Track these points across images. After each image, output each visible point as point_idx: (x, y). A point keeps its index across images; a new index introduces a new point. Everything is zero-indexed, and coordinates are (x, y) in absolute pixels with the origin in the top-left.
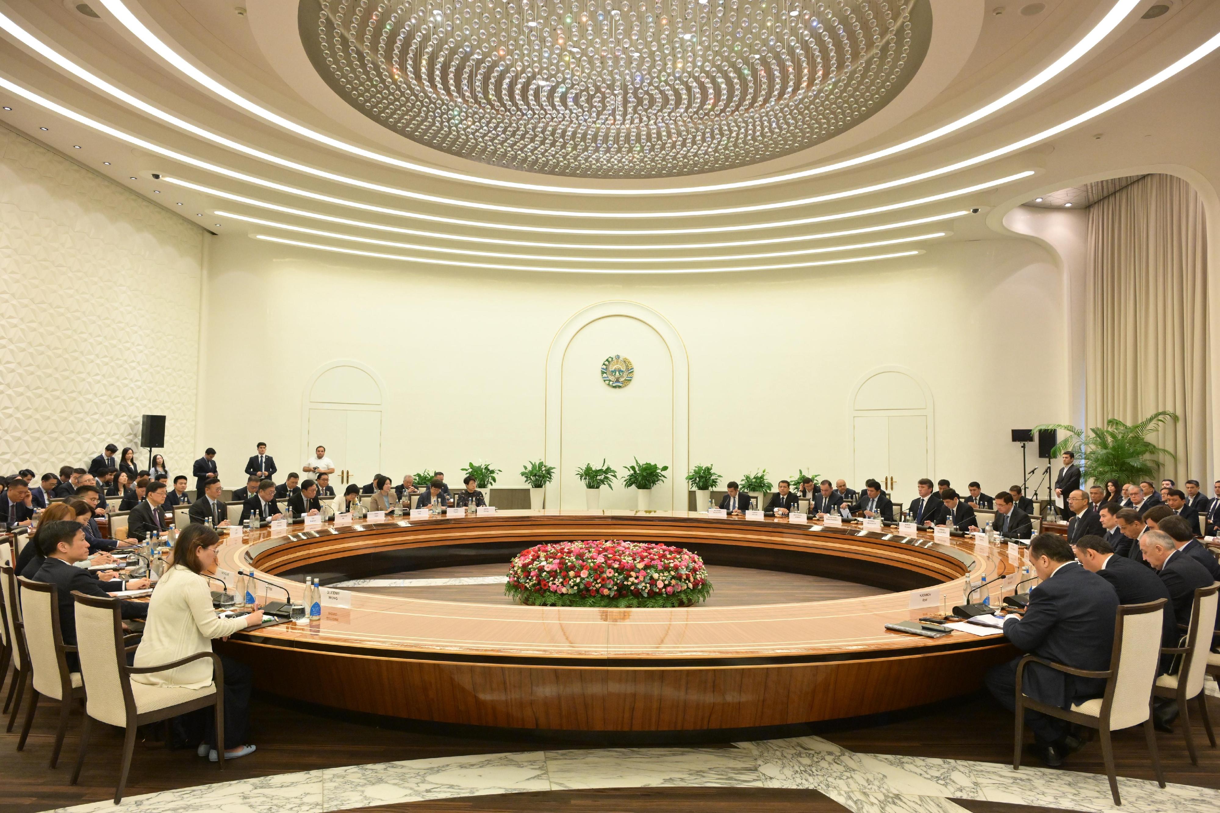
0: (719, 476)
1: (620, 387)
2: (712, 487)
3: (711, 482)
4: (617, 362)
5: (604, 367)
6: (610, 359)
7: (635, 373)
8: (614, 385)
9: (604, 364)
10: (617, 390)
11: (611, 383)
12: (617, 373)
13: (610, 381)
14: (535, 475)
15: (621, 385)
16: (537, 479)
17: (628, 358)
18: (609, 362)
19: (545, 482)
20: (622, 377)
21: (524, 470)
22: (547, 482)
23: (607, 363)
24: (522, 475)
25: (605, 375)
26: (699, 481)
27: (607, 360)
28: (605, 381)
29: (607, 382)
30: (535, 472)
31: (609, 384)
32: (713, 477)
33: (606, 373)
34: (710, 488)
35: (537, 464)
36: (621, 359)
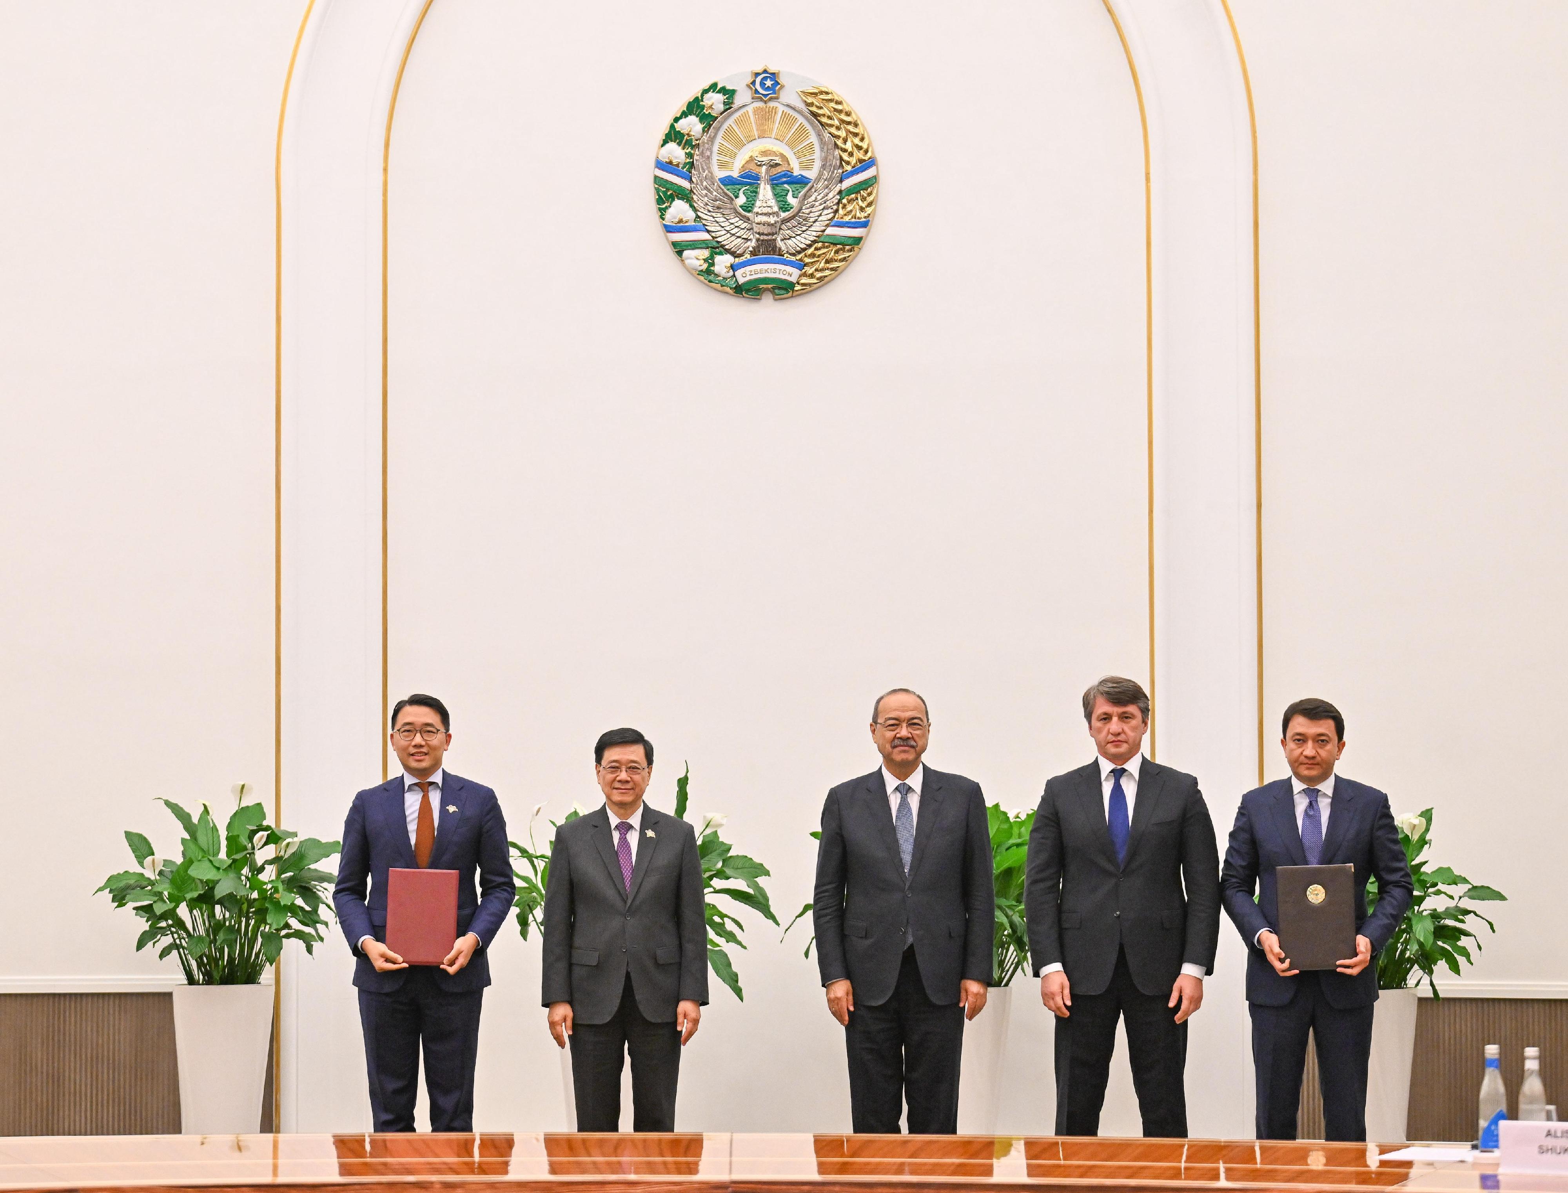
0: (1482, 892)
1: (783, 289)
2: (1428, 968)
3: (1422, 930)
4: (766, 117)
5: (676, 153)
6: (715, 101)
7: (885, 192)
8: (744, 276)
9: (673, 136)
10: (766, 308)
11: (723, 262)
12: (765, 191)
13: (717, 248)
14: (206, 899)
15: (790, 273)
16: (216, 927)
17: (838, 90)
18: (708, 120)
19: (274, 941)
20: (798, 219)
21: (128, 863)
22: (292, 947)
23: (692, 125)
24: (120, 899)
25: (679, 210)
27: (694, 107)
28: (679, 249)
29: (695, 258)
30: (202, 872)
32: (1432, 903)
33: (686, 196)
34: (1415, 974)
35: (221, 821)
36: (790, 95)
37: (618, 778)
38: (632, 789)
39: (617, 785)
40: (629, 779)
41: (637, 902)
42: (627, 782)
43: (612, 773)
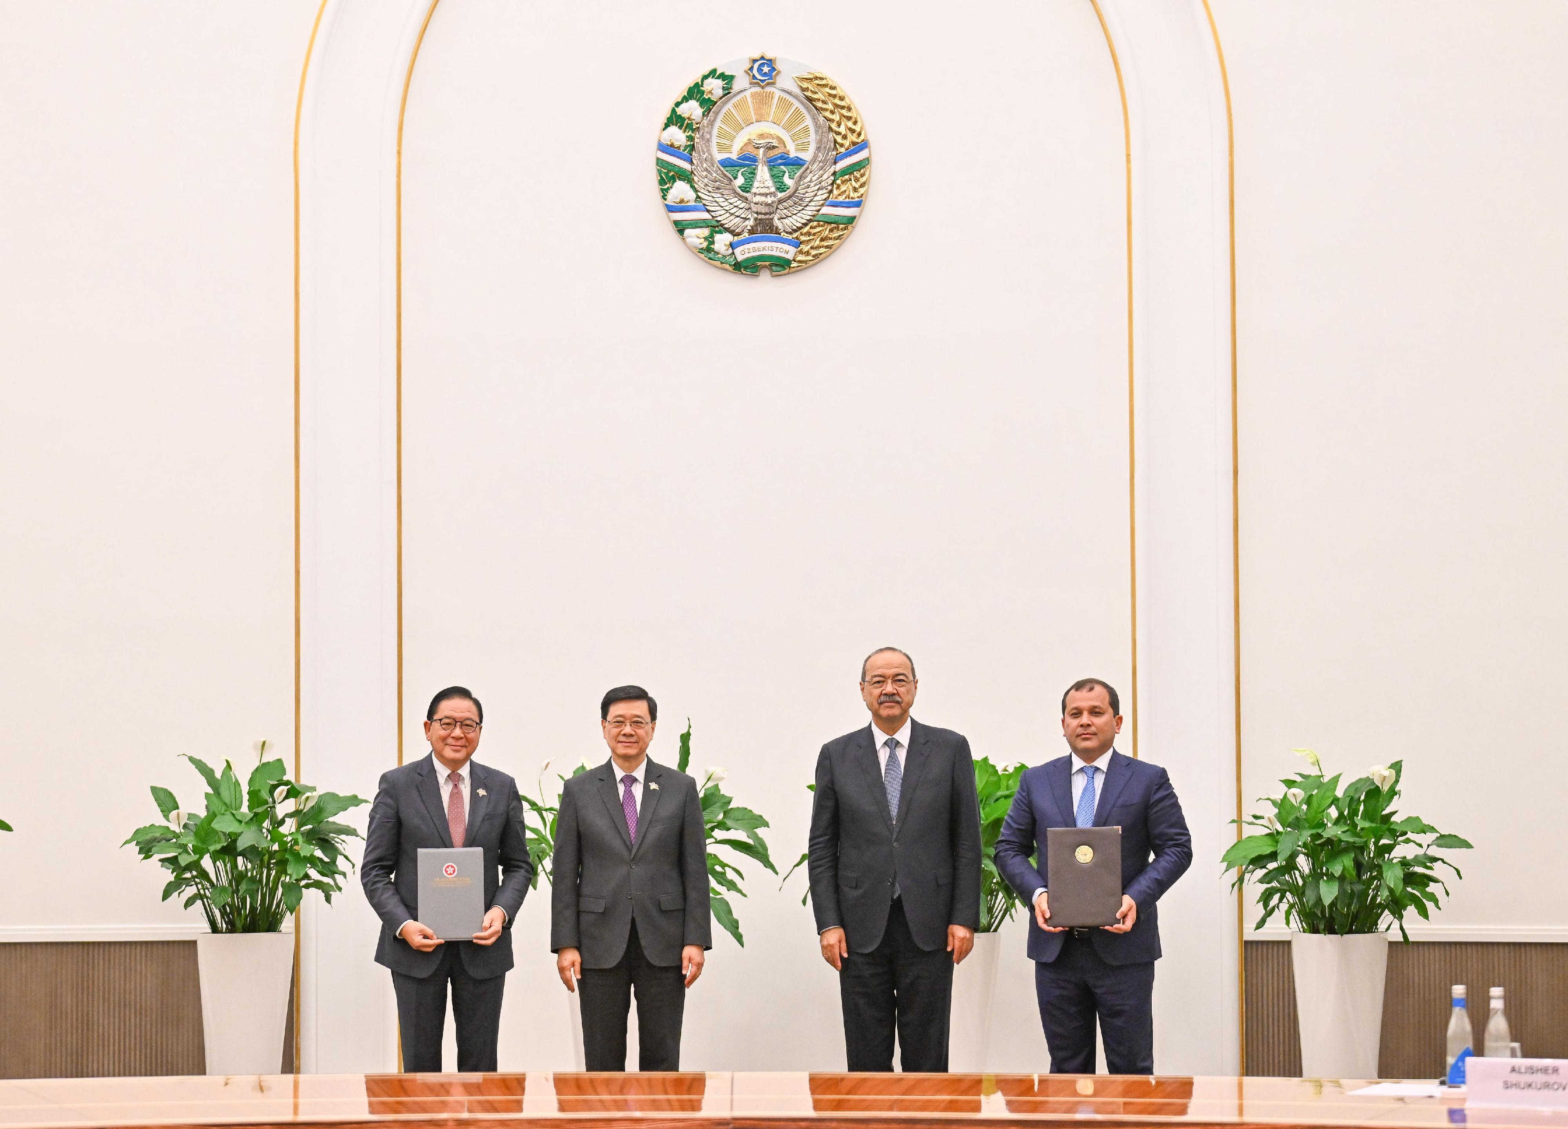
0: (1449, 841)
1: (779, 266)
2: (1398, 914)
3: (1392, 877)
4: (763, 101)
5: (677, 136)
6: (714, 87)
7: (877, 173)
8: (742, 253)
9: (675, 119)
10: (765, 283)
11: (722, 241)
12: (763, 173)
13: (717, 227)
14: (229, 851)
15: (786, 251)
16: (238, 878)
18: (708, 105)
19: (294, 890)
20: (795, 198)
21: (154, 817)
22: (312, 897)
23: (692, 110)
24: (146, 851)
25: (680, 190)
26: (1316, 875)
27: (695, 92)
28: (680, 228)
29: (696, 237)
30: (225, 825)
31: (709, 250)
32: (1402, 851)
33: (687, 177)
34: (1386, 919)
35: (243, 775)
36: (786, 81)
37: (623, 732)
38: (637, 742)
39: (622, 739)
40: (633, 733)
41: (641, 851)
42: (631, 735)
43: (617, 727)
